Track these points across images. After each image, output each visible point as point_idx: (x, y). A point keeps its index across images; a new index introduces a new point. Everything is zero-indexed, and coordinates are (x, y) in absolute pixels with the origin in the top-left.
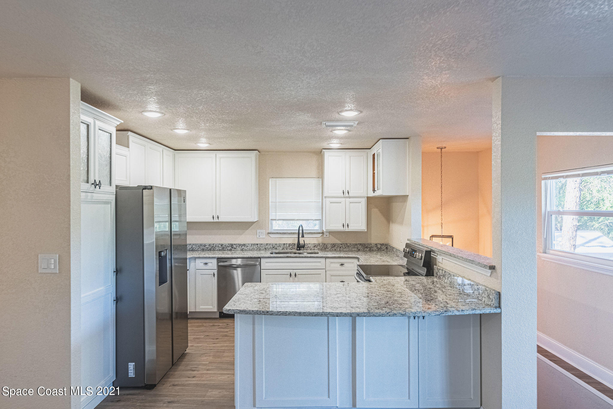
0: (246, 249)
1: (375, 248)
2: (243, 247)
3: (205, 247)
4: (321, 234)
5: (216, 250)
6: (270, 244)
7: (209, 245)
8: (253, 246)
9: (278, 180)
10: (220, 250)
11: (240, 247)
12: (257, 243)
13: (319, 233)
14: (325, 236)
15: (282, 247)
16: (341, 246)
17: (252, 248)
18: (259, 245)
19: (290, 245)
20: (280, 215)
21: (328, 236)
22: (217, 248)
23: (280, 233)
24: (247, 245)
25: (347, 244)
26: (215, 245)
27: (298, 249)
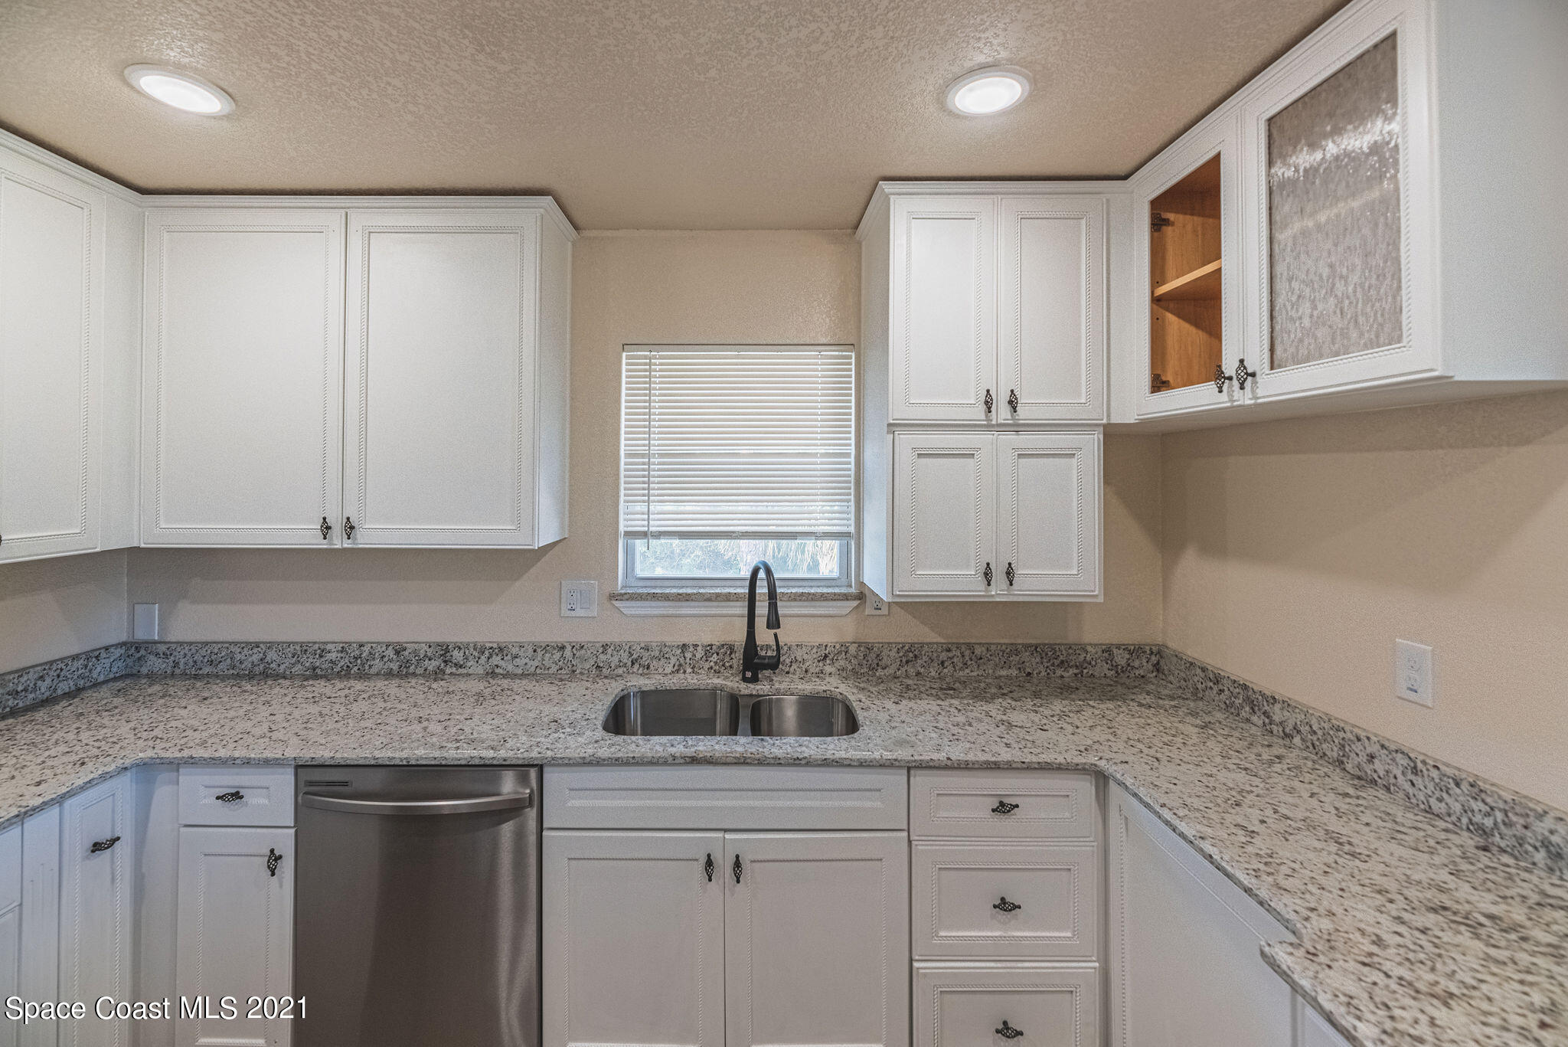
0: (510, 668)
1: (1101, 669)
2: (496, 660)
3: (321, 656)
4: (855, 603)
5: (373, 671)
6: (618, 648)
7: (343, 650)
8: (540, 653)
9: (661, 357)
10: (389, 675)
11: (483, 659)
12: (560, 639)
13: (846, 597)
14: (871, 611)
15: (673, 660)
16: (944, 656)
17: (536, 663)
18: (568, 653)
19: (709, 649)
20: (666, 512)
21: (886, 612)
23: (666, 597)
24: (515, 651)
25: (971, 647)
26: (366, 649)
27: (749, 674)
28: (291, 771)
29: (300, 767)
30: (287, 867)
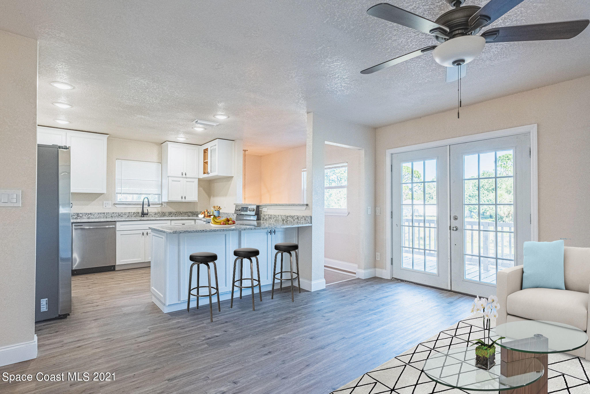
0: (93, 217)
2: (89, 216)
4: (161, 205)
6: (116, 213)
8: (99, 214)
9: (124, 162)
11: (87, 216)
12: (104, 212)
13: (159, 204)
14: (163, 206)
15: (127, 215)
16: (176, 213)
17: (98, 216)
18: (105, 214)
19: (134, 213)
20: (125, 189)
21: (166, 206)
23: (126, 204)
24: (94, 214)
25: (180, 212)
27: (143, 216)
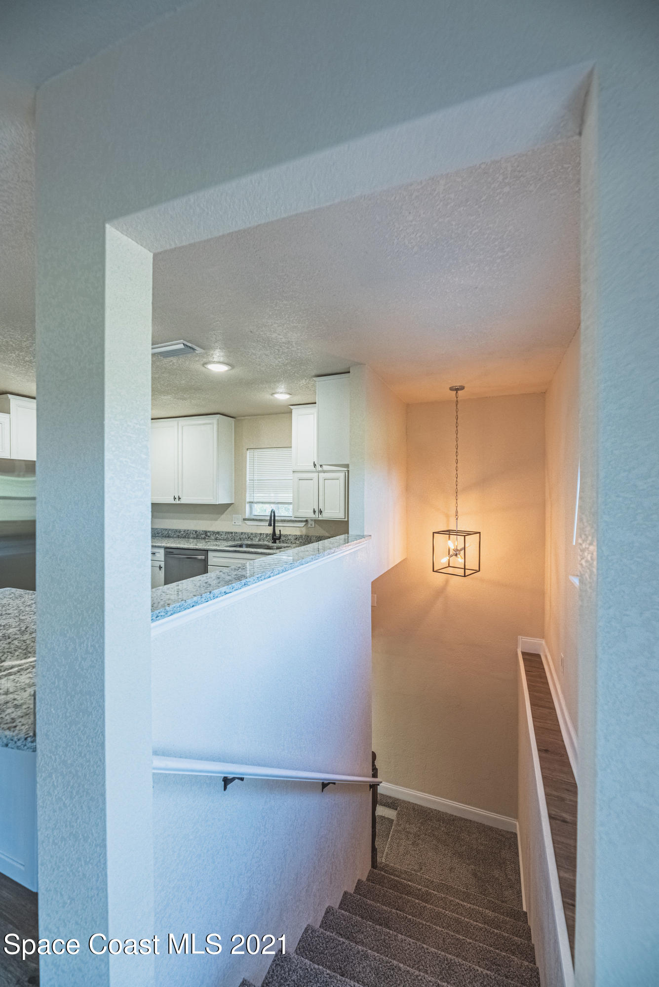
0: (220, 538)
2: (217, 535)
3: (180, 533)
4: (305, 523)
5: (191, 537)
6: (245, 533)
7: (184, 531)
8: (227, 534)
10: (194, 538)
11: (214, 535)
12: (233, 531)
13: (301, 521)
14: (309, 526)
15: (258, 538)
17: (226, 537)
18: (233, 535)
19: (267, 535)
21: (313, 526)
22: (192, 536)
23: (256, 520)
24: (221, 533)
26: (189, 531)
27: (273, 541)
28: (163, 549)
29: (166, 548)
30: (163, 569)
